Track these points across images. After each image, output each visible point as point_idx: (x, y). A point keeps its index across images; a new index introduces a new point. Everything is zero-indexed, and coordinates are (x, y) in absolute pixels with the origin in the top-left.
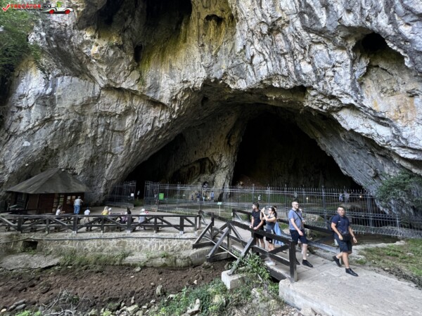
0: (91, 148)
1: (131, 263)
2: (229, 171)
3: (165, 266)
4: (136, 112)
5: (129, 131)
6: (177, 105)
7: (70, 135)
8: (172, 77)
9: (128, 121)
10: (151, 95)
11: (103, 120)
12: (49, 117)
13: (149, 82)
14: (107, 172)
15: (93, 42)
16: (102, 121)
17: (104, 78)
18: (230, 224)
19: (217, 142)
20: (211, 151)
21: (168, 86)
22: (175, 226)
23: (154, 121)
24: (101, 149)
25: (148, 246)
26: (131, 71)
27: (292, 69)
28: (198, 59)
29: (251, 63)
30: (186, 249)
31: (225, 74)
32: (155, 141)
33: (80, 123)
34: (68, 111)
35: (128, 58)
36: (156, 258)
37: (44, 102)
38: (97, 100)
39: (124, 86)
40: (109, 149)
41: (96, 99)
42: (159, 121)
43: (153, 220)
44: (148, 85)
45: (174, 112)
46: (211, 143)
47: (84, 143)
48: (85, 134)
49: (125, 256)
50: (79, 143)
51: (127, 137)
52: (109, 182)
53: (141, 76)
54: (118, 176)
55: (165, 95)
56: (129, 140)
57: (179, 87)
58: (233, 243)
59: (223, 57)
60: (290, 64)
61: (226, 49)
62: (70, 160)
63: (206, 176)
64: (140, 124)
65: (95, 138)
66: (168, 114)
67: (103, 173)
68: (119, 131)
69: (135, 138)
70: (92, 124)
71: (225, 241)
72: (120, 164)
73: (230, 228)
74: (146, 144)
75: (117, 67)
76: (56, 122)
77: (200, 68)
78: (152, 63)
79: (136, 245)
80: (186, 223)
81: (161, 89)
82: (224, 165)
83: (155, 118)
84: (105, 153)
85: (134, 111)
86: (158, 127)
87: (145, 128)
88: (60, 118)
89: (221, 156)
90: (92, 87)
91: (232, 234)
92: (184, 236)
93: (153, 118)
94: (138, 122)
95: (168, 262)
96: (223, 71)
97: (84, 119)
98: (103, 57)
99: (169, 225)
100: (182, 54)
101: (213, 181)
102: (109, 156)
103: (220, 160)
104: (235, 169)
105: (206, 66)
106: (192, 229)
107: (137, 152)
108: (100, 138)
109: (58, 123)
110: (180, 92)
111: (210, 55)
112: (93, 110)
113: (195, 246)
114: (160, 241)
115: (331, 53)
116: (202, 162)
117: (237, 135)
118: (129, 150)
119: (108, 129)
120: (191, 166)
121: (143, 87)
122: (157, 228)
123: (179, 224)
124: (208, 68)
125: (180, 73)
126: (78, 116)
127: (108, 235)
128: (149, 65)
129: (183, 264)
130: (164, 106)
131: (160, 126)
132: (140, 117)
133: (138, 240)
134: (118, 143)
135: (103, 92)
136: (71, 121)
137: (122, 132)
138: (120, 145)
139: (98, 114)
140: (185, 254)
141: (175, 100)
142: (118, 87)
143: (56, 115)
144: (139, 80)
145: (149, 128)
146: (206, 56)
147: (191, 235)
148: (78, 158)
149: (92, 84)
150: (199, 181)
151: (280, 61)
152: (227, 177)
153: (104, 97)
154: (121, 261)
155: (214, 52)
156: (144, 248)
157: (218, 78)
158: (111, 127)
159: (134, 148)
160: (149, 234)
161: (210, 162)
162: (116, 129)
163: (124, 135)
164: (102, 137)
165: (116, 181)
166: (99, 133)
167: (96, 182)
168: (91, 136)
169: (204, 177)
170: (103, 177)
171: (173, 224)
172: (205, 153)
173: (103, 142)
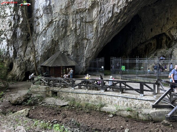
0: (75, 37)
1: (106, 111)
3: (129, 117)
4: (99, 3)
5: (96, 20)
7: (62, 30)
9: (95, 12)
11: (78, 15)
12: (51, 20)
14: (85, 53)
16: (78, 17)
20: (168, 27)
22: (137, 90)
23: (113, 8)
24: (80, 37)
25: (116, 102)
33: (67, 21)
34: (59, 14)
36: (123, 110)
37: (47, 11)
38: (74, 2)
40: (85, 36)
42: (118, 7)
43: (118, 84)
46: (168, 19)
47: (70, 35)
48: (70, 28)
49: (102, 106)
50: (68, 34)
51: (95, 26)
52: (87, 59)
54: (92, 55)
56: (96, 28)
62: (65, 46)
64: (103, 13)
65: (76, 30)
67: (83, 53)
68: (89, 22)
69: (100, 25)
70: (73, 20)
72: (92, 46)
76: (54, 23)
79: (108, 100)
80: (145, 88)
83: (114, 5)
84: (83, 39)
86: (117, 13)
87: (107, 16)
88: (56, 20)
92: (144, 98)
93: (112, 6)
94: (102, 12)
95: (132, 115)
97: (68, 18)
99: (131, 89)
101: (171, 54)
102: (85, 41)
106: (151, 93)
107: (103, 36)
108: (79, 29)
109: (55, 24)
112: (72, 10)
114: (125, 100)
116: (159, 38)
118: (97, 35)
119: (83, 22)
122: (122, 90)
123: (139, 88)
126: (65, 16)
127: (91, 91)
129: (144, 118)
131: (119, 11)
132: (102, 7)
133: (109, 97)
134: (90, 31)
136: (62, 20)
137: (91, 22)
138: (91, 32)
139: (75, 12)
140: (145, 111)
143: (54, 18)
145: (110, 15)
147: (150, 97)
148: (69, 44)
154: (100, 109)
156: (113, 103)
158: (84, 19)
159: (100, 33)
160: (116, 94)
162: (87, 21)
163: (93, 24)
164: (80, 28)
165: (91, 58)
166: (78, 26)
167: (80, 59)
168: (73, 29)
169: (160, 51)
170: (84, 56)
171: (134, 88)
172: (162, 29)
173: (80, 32)
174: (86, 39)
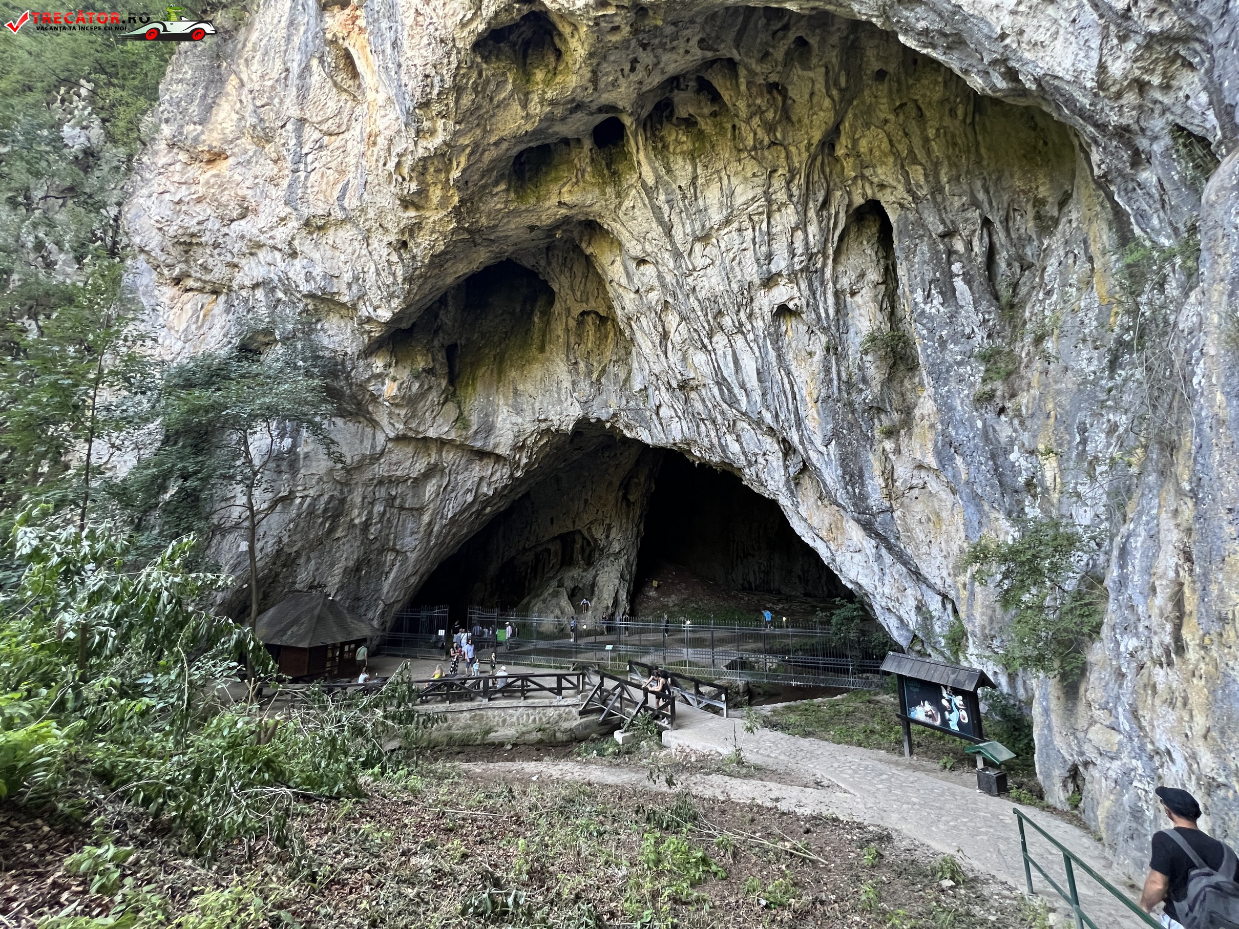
0: (358, 543)
1: (496, 741)
2: (627, 561)
3: (541, 742)
4: (447, 471)
5: (431, 505)
6: (524, 454)
7: (323, 523)
8: (519, 411)
9: (430, 488)
10: (478, 444)
11: (383, 490)
12: (286, 493)
13: (475, 420)
14: (385, 590)
15: (387, 375)
16: (382, 492)
17: (397, 425)
18: (623, 684)
19: (600, 498)
20: (587, 518)
21: (509, 426)
22: (551, 690)
23: (479, 484)
24: (377, 545)
25: (514, 720)
26: (443, 404)
27: (715, 441)
28: (567, 384)
29: (657, 414)
30: (566, 720)
31: (615, 415)
32: (476, 518)
33: (343, 501)
34: (321, 479)
35: (440, 385)
36: (528, 733)
37: (278, 466)
38: (378, 459)
39: (431, 433)
40: (391, 544)
41: (375, 458)
42: (489, 485)
43: (519, 683)
44: (475, 428)
45: (519, 466)
46: (586, 501)
47: (345, 536)
48: (348, 519)
49: (488, 732)
50: (337, 536)
51: (426, 518)
52: (388, 607)
53: (461, 413)
54: (405, 595)
55: (503, 442)
56: (429, 524)
57: (530, 428)
58: (628, 706)
59: (612, 388)
60: (713, 434)
61: (616, 375)
62: (317, 569)
63: (575, 572)
64: (453, 492)
65: (366, 525)
66: (506, 471)
67: (378, 590)
68: (412, 509)
69: (442, 518)
70: (364, 498)
71: (618, 705)
72: (410, 570)
73: (623, 689)
74: (461, 527)
75: (422, 404)
76: (298, 501)
77: (570, 400)
78: (479, 387)
79: (497, 718)
80: (565, 684)
81: (497, 432)
82: (616, 547)
83: (482, 479)
84: (382, 551)
85: (443, 470)
86: (486, 495)
87: (460, 499)
88: (306, 493)
89: (609, 528)
90: (370, 436)
91: (626, 696)
92: (562, 703)
93: (476, 479)
94: (450, 488)
95: (545, 737)
96: (611, 411)
97: (350, 492)
98: (403, 398)
99: (542, 688)
100: (537, 370)
101: (593, 585)
102: (390, 557)
103: (607, 537)
104: (640, 555)
105: (582, 400)
106: (572, 692)
107: (443, 544)
108: (376, 523)
109: (301, 504)
110: (532, 434)
111: (588, 382)
112: (368, 475)
113: (582, 713)
114: (531, 711)
115: (760, 437)
116: (567, 540)
117: (643, 479)
118: (428, 542)
119: (393, 506)
120: (540, 549)
121: (464, 433)
122: (524, 692)
123: (555, 685)
124: (585, 404)
125: (533, 404)
126: (339, 487)
127: (455, 706)
128: (474, 389)
129: (565, 738)
130: (498, 458)
131: (491, 493)
132: (452, 479)
133: (500, 711)
134: (408, 532)
135: (390, 445)
136: (326, 497)
137: (417, 510)
138: (412, 533)
139: (375, 482)
140: (566, 725)
141: (523, 447)
142: (420, 436)
143: (300, 488)
144: (456, 421)
145: (470, 498)
146: (582, 384)
147: (571, 701)
148: (332, 565)
149: (369, 430)
150: (561, 585)
151: (698, 427)
152: (622, 577)
153: (390, 452)
154: (483, 738)
155: (595, 376)
156: (508, 722)
157: (603, 419)
158: (398, 501)
159: (437, 537)
160: (514, 702)
161: (584, 538)
162: (407, 506)
163: (421, 515)
164: (380, 521)
165: (400, 604)
166: (375, 515)
167: (364, 608)
168: (361, 523)
169: (571, 574)
170: (379, 598)
171: (547, 686)
172: (574, 522)
173: (380, 532)
174: (393, 549)
